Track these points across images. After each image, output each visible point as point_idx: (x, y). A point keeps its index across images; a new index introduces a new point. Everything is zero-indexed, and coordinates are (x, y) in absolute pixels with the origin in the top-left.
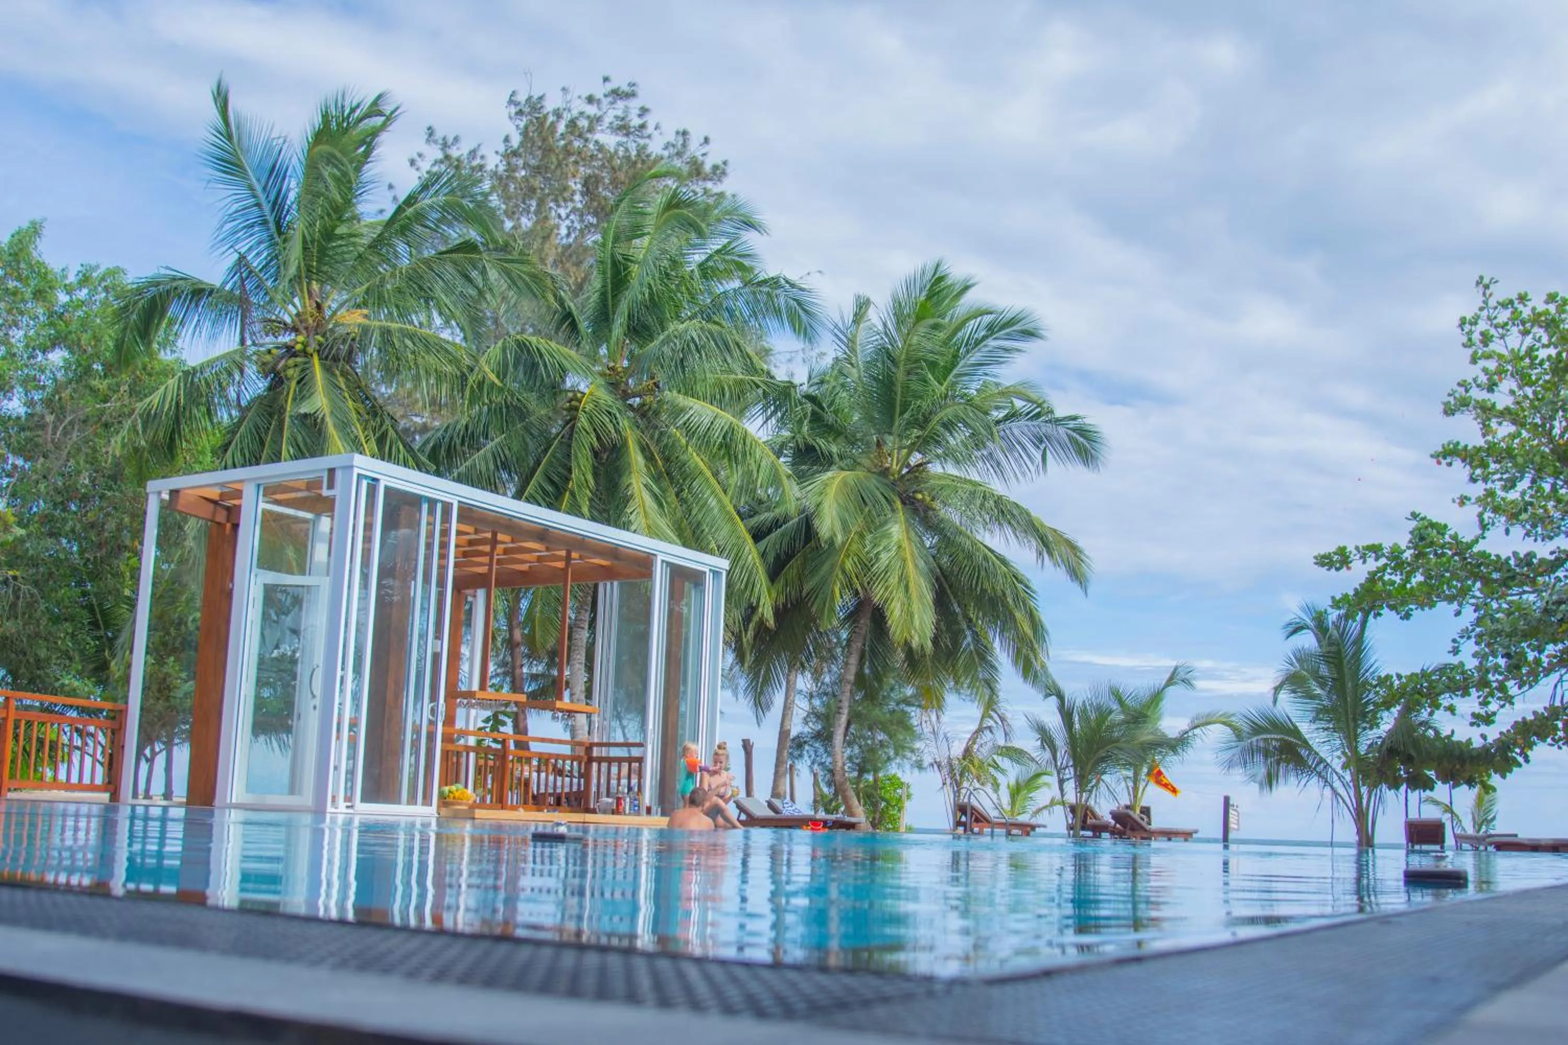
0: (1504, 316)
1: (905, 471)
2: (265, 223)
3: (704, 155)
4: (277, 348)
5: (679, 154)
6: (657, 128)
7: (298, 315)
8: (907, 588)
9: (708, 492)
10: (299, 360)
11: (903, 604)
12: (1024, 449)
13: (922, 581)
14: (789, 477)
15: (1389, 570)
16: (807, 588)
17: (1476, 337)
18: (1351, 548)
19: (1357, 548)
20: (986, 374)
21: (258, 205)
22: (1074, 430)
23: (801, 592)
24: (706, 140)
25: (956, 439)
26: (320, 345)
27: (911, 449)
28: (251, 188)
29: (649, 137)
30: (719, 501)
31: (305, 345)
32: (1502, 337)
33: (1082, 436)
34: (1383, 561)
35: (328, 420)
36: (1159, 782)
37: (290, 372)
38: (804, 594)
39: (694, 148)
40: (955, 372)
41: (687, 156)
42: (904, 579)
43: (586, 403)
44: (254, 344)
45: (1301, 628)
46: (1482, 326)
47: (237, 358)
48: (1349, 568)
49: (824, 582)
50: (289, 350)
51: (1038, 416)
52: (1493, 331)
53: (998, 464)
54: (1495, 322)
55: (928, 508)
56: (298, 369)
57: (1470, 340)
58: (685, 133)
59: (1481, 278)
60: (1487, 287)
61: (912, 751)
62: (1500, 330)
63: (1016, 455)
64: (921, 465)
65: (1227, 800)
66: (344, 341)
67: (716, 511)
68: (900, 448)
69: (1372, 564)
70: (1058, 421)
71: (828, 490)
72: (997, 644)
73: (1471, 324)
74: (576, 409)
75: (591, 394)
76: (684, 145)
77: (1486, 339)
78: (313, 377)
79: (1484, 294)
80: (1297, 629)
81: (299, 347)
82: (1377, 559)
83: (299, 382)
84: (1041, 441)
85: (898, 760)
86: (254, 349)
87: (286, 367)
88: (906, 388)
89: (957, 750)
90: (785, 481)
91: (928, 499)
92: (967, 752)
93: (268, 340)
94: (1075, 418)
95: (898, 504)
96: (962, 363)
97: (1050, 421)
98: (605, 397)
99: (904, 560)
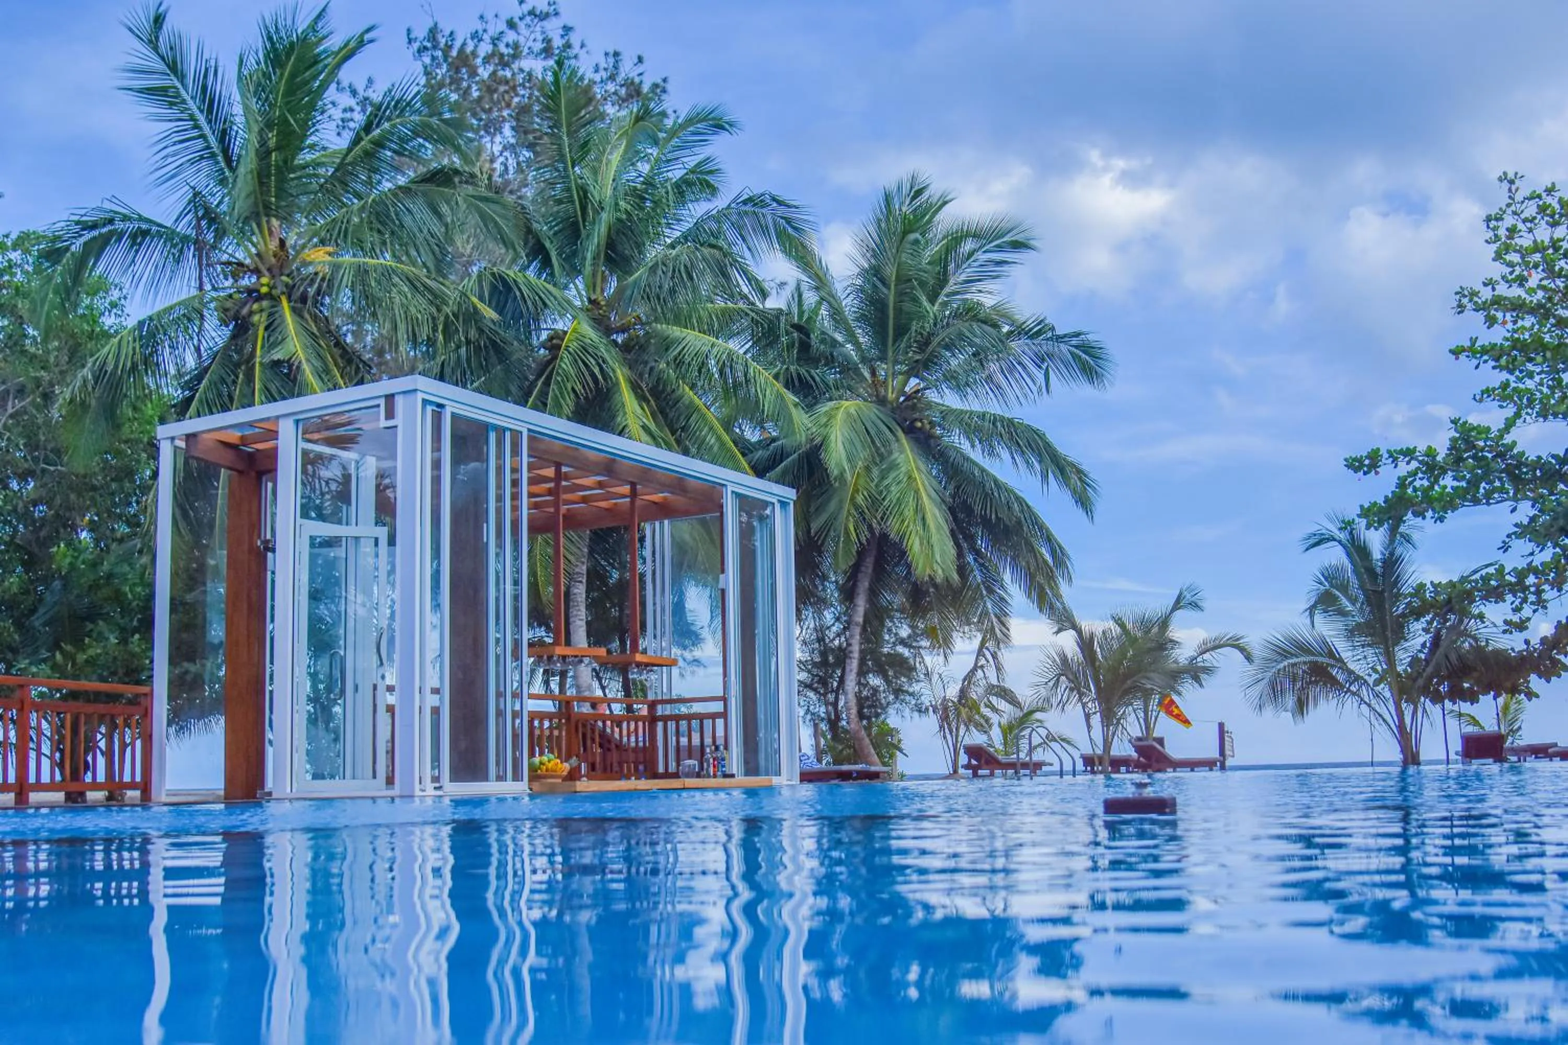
0: (1531, 210)
1: (902, 399)
2: (213, 156)
3: (641, 74)
4: (239, 292)
5: (612, 78)
6: (582, 46)
7: (259, 255)
8: (924, 519)
9: (706, 429)
10: (265, 303)
11: (921, 539)
12: (1024, 368)
13: (937, 512)
14: (796, 405)
15: (1420, 475)
16: (814, 527)
17: (1502, 232)
18: (1383, 452)
19: (1389, 452)
20: (980, 291)
21: (203, 136)
22: (1076, 347)
23: (809, 531)
24: (640, 59)
25: (956, 361)
26: (287, 285)
27: (909, 374)
28: (192, 118)
29: (576, 57)
30: (719, 438)
31: (272, 288)
32: (1530, 230)
33: (1085, 352)
34: (1414, 464)
35: (306, 366)
36: (1170, 713)
37: (256, 318)
38: (813, 533)
39: (627, 69)
40: (947, 290)
41: (620, 79)
42: (919, 510)
43: (570, 340)
44: (214, 289)
45: (1328, 540)
46: (1509, 221)
47: (196, 305)
48: (1377, 473)
49: (834, 518)
50: (253, 294)
51: (1039, 333)
52: (1520, 226)
53: (999, 387)
54: (1523, 216)
55: (930, 436)
56: (265, 315)
57: (1496, 236)
58: (616, 54)
59: (1505, 173)
60: (1512, 182)
61: (912, 694)
62: (1529, 225)
63: (1017, 376)
64: (917, 391)
65: (1221, 726)
66: (312, 281)
67: (716, 448)
68: (894, 375)
69: (1404, 468)
70: (1059, 339)
71: (833, 421)
72: (1007, 577)
73: (1497, 220)
74: (558, 347)
75: (575, 330)
76: (616, 67)
77: (1512, 231)
78: (283, 320)
79: (1510, 190)
80: (1320, 540)
81: (264, 290)
82: (1408, 463)
83: (266, 328)
84: (1043, 360)
85: (896, 706)
86: (214, 294)
87: (251, 313)
88: (899, 311)
89: (953, 692)
90: (793, 411)
91: (928, 427)
92: (963, 693)
93: (228, 284)
94: (1077, 335)
95: (900, 434)
96: (951, 282)
97: (1051, 339)
98: (589, 332)
99: (917, 492)
